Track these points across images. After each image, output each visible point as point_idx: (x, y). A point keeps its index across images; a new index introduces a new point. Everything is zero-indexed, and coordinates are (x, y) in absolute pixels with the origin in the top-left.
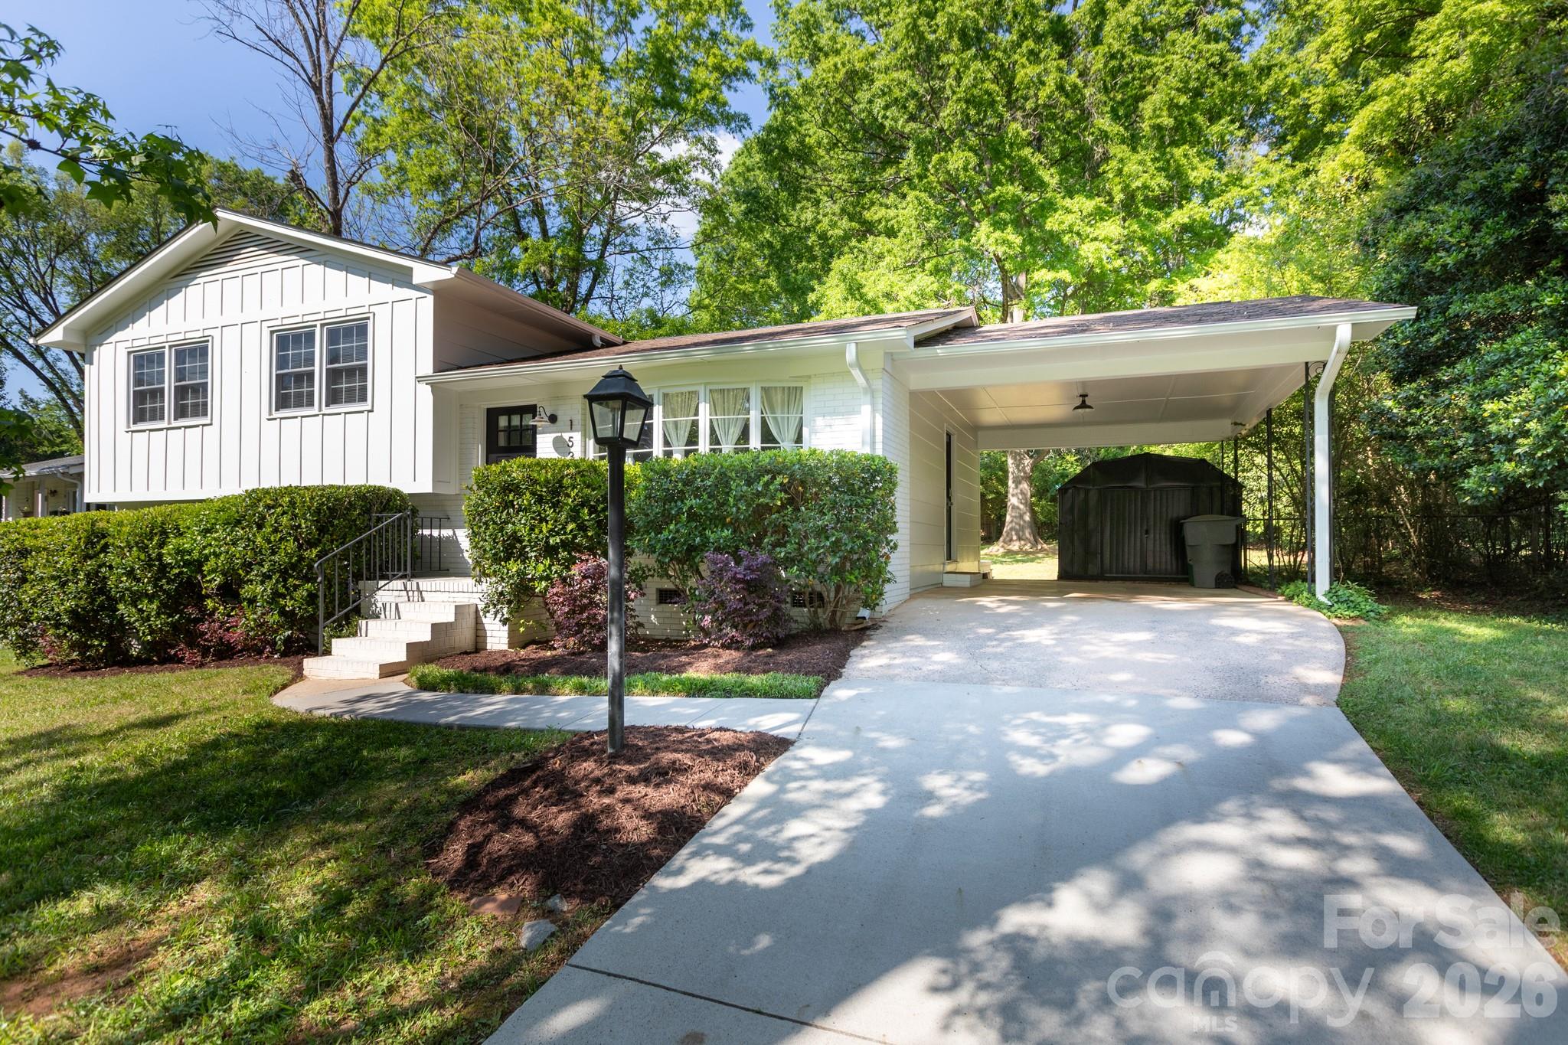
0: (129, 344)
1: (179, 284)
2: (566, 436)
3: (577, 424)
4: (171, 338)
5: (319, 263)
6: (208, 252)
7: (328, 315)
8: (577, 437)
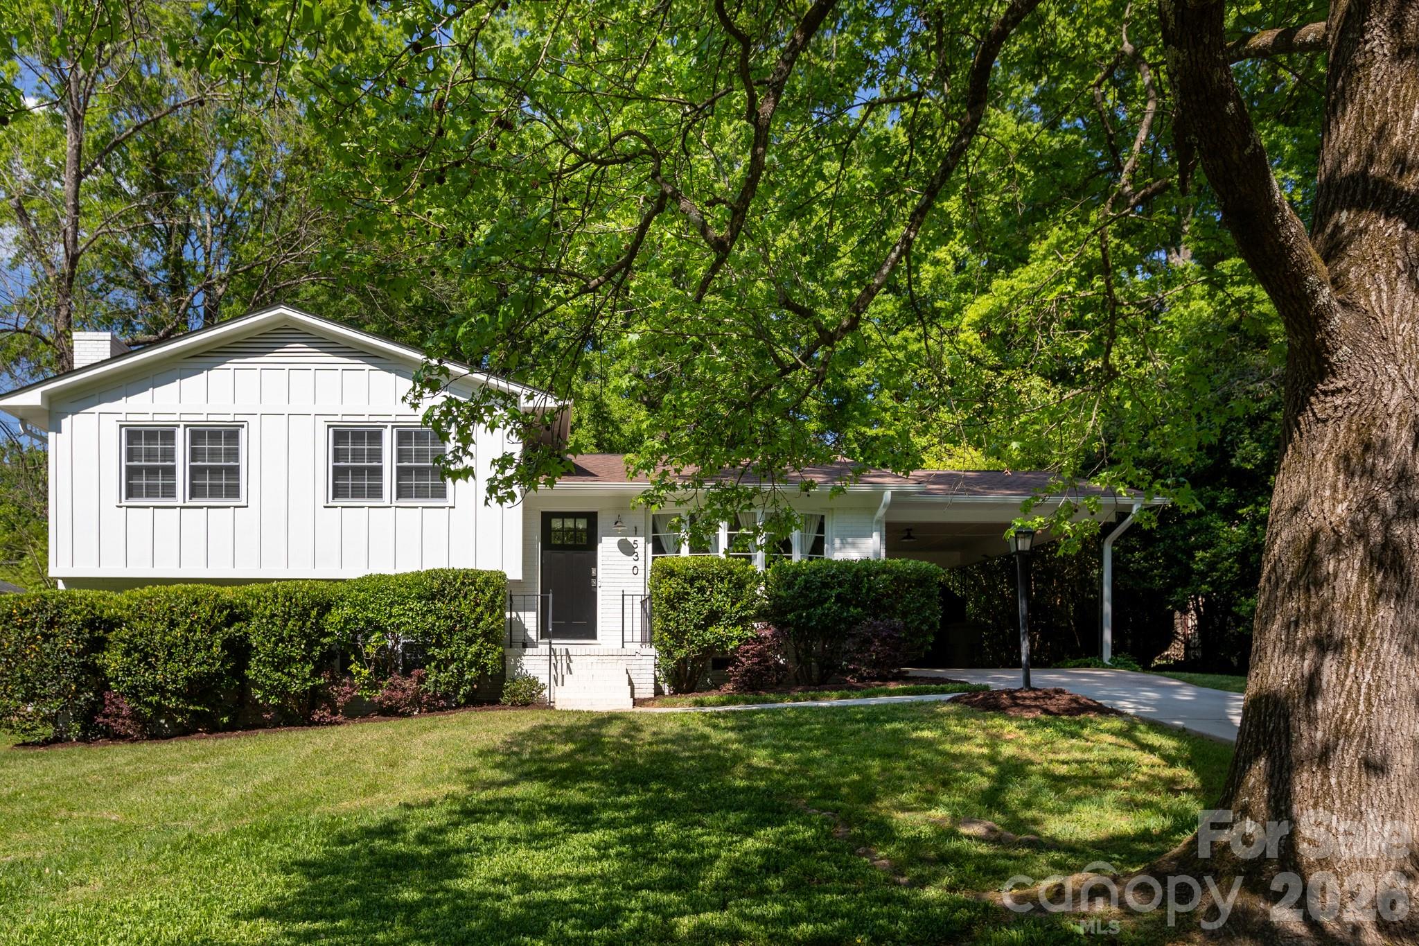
0: (122, 417)
1: (200, 366)
2: (631, 540)
3: (641, 528)
4: (184, 418)
5: (389, 371)
6: (240, 339)
7: (399, 419)
8: (641, 540)
